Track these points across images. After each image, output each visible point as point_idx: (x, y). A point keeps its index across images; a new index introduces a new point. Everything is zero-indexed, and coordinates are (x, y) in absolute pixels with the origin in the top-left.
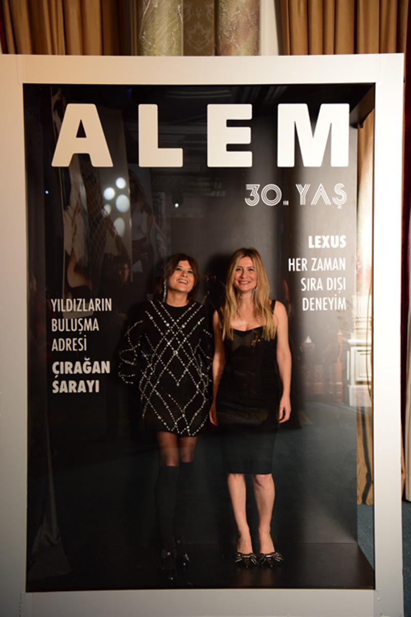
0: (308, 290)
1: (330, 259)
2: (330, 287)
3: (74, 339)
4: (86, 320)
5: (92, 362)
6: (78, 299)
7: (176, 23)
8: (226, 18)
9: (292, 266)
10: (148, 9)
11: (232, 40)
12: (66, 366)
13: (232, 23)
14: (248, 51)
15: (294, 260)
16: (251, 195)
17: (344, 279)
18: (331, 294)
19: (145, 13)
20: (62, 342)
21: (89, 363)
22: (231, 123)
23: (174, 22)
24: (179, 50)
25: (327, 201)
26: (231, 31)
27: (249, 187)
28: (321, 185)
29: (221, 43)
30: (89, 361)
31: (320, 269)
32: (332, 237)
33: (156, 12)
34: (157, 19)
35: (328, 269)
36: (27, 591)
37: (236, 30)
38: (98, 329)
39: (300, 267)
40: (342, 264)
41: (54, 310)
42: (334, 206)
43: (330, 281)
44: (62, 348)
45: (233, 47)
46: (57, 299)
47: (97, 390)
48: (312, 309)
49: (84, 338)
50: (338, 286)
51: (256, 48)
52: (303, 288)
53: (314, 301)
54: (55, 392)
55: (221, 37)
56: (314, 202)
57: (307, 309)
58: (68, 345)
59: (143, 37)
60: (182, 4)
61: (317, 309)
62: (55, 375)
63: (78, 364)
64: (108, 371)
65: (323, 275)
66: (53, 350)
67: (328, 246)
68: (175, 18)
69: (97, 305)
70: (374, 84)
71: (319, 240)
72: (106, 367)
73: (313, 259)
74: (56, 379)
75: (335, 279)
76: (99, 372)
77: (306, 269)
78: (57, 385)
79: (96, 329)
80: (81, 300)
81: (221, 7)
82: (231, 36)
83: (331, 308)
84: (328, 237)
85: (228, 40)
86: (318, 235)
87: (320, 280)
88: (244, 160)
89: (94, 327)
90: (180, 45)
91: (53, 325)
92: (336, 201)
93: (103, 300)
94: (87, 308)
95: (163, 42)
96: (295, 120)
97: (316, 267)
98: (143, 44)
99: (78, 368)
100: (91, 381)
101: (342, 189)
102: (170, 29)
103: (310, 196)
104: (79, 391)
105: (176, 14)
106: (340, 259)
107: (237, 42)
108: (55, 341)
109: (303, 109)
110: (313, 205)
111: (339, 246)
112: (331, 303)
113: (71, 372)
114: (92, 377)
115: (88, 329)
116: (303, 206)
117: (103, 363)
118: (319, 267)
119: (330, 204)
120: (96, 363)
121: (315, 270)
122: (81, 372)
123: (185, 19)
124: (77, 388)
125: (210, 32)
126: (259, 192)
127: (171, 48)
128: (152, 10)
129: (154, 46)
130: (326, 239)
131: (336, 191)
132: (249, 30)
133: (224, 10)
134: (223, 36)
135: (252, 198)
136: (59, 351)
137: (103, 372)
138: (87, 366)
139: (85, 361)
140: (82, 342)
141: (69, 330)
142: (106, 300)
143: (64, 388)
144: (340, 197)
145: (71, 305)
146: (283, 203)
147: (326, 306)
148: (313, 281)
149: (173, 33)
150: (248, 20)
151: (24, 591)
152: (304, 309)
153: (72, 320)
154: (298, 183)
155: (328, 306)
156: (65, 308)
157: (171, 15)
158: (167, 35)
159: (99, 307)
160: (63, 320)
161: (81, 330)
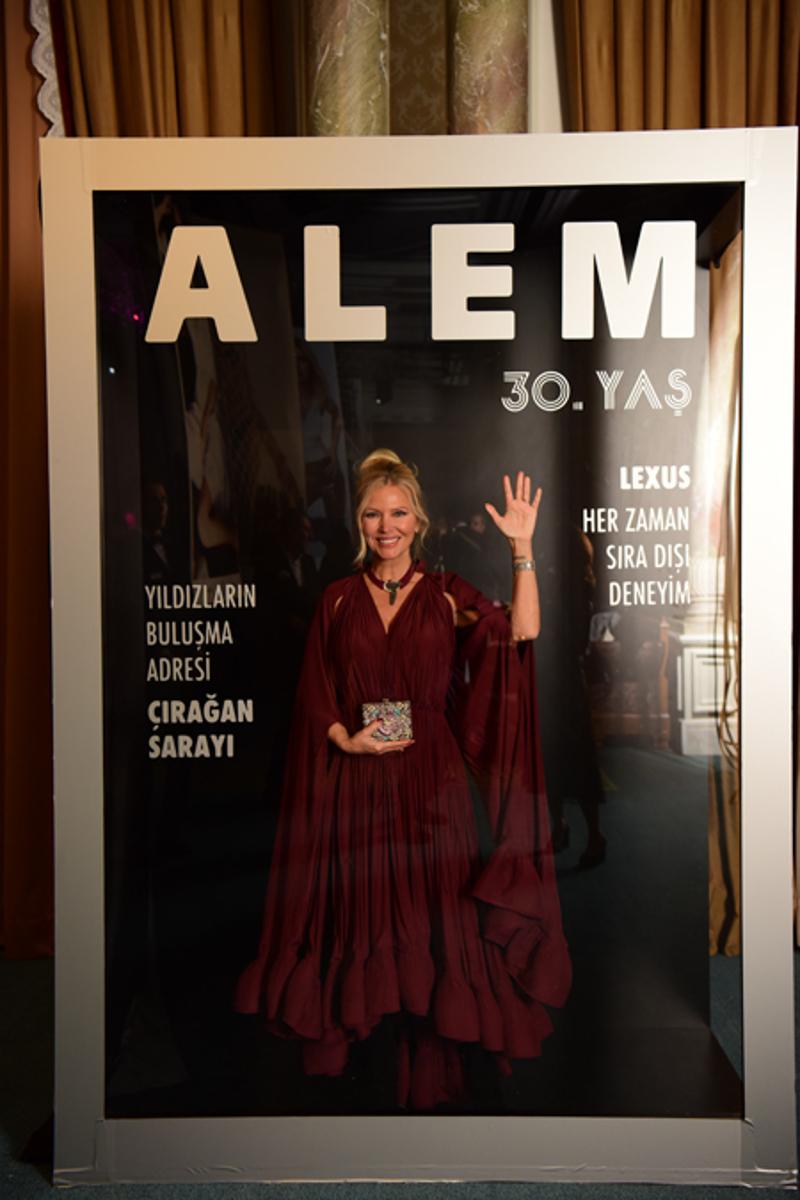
0: (620, 566)
1: (660, 511)
2: (660, 562)
3: (188, 660)
4: (208, 624)
5: (220, 701)
6: (195, 587)
7: (377, 84)
8: (467, 74)
9: (589, 523)
10: (325, 63)
11: (479, 113)
12: (174, 708)
13: (477, 82)
15: (593, 511)
16: (513, 391)
17: (687, 547)
18: (663, 574)
19: (320, 67)
20: (165, 664)
21: (215, 704)
22: (477, 259)
23: (372, 81)
25: (655, 402)
26: (476, 97)
27: (509, 376)
28: (643, 372)
29: (458, 119)
30: (215, 699)
31: (642, 529)
32: (665, 469)
33: (339, 64)
34: (342, 77)
35: (656, 528)
36: (108, 1116)
37: (486, 93)
38: (231, 641)
39: (604, 525)
40: (683, 518)
41: (151, 606)
42: (668, 410)
43: (660, 550)
44: (165, 675)
45: (479, 124)
46: (156, 585)
47: (230, 753)
48: (626, 603)
49: (205, 657)
50: (676, 560)
52: (611, 563)
53: (630, 588)
54: (153, 755)
55: (458, 108)
56: (630, 404)
57: (618, 602)
58: (176, 669)
59: (318, 111)
60: (387, 51)
61: (636, 603)
62: (154, 725)
63: (195, 704)
64: (250, 719)
65: (647, 539)
66: (149, 679)
67: (657, 486)
68: (375, 76)
69: (230, 597)
70: (742, 184)
71: (640, 474)
72: (246, 711)
73: (628, 509)
74: (156, 733)
75: (670, 547)
76: (233, 720)
77: (616, 529)
78: (157, 743)
79: (227, 641)
80: (199, 587)
81: (458, 54)
82: (476, 106)
83: (663, 602)
84: (657, 468)
85: (471, 113)
86: (638, 464)
87: (641, 548)
88: (500, 326)
90: (384, 123)
91: (150, 633)
92: (669, 400)
93: (240, 587)
94: (211, 602)
95: (352, 119)
96: (594, 252)
97: (634, 525)
98: (317, 123)
99: (195, 713)
100: (218, 738)
101: (683, 379)
102: (366, 96)
103: (622, 393)
104: (197, 755)
105: (377, 69)
106: (680, 510)
107: (488, 117)
108: (152, 662)
109: (609, 231)
110: (628, 410)
111: (678, 485)
112: (663, 592)
113: (182, 720)
114: (221, 728)
115: (213, 641)
116: (609, 411)
117: (241, 703)
118: (639, 525)
119: (660, 407)
120: (228, 704)
121: (633, 530)
122: (200, 720)
123: (391, 79)
124: (193, 749)
125: (438, 100)
126: (529, 386)
127: (367, 129)
128: (333, 61)
129: (337, 126)
130: (652, 472)
131: (671, 382)
132: (508, 95)
133: (464, 60)
134: (462, 106)
135: (515, 398)
136: (160, 682)
137: (241, 720)
138: (212, 708)
139: (208, 699)
140: (202, 664)
141: (178, 643)
142: (246, 587)
143: (169, 748)
144: (679, 395)
145: (182, 596)
146: (571, 406)
147: (654, 598)
148: (629, 551)
149: (370, 102)
150: (508, 77)
151: (102, 1118)
152: (612, 603)
153: (184, 624)
154: (600, 369)
155: (657, 597)
156: (170, 602)
157: (368, 69)
158: (360, 106)
159: (232, 601)
160: (168, 624)
161: (200, 643)
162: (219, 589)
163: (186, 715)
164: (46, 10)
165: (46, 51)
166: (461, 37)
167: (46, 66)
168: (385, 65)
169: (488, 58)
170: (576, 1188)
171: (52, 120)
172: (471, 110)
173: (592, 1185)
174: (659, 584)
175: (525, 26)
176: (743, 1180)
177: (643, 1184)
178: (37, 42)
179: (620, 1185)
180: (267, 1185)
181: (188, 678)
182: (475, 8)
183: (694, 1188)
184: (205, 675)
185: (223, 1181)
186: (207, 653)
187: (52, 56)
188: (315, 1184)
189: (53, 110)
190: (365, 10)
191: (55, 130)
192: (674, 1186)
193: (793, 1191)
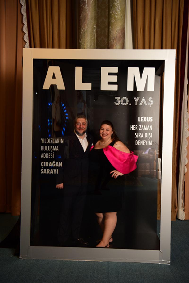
0: (138, 137)
1: (146, 126)
2: (146, 136)
3: (49, 154)
4: (54, 147)
5: (56, 162)
6: (51, 139)
8: (112, 35)
9: (132, 128)
10: (83, 32)
11: (114, 43)
12: (46, 163)
13: (114, 36)
14: (120, 47)
15: (132, 126)
17: (152, 134)
18: (146, 139)
19: (81, 33)
20: (45, 154)
21: (55, 163)
22: (110, 74)
23: (92, 36)
24: (94, 46)
25: (146, 104)
26: (113, 40)
27: (116, 98)
28: (143, 98)
29: (110, 44)
30: (55, 162)
31: (142, 130)
32: (147, 118)
33: (86, 32)
34: (86, 35)
35: (145, 130)
36: (31, 245)
37: (116, 39)
38: (58, 150)
39: (135, 129)
40: (151, 128)
41: (42, 143)
42: (148, 106)
43: (146, 134)
44: (45, 157)
45: (114, 46)
46: (43, 138)
47: (57, 173)
48: (139, 145)
49: (53, 153)
50: (149, 136)
51: (123, 46)
52: (136, 136)
53: (140, 142)
54: (42, 173)
55: (110, 42)
56: (141, 104)
57: (137, 144)
58: (47, 155)
59: (81, 41)
60: (96, 29)
61: (141, 145)
62: (42, 167)
63: (50, 163)
64: (62, 166)
65: (144, 132)
66: (41, 157)
67: (146, 121)
71: (142, 118)
72: (61, 164)
73: (140, 126)
74: (43, 168)
75: (148, 133)
76: (58, 166)
77: (137, 130)
79: (57, 150)
80: (52, 139)
81: (110, 31)
82: (113, 41)
83: (146, 145)
84: (146, 117)
86: (142, 116)
87: (142, 134)
88: (115, 88)
89: (57, 149)
90: (94, 44)
91: (42, 148)
92: (149, 104)
93: (60, 139)
94: (54, 142)
95: (88, 43)
96: (134, 73)
97: (141, 129)
98: (81, 44)
100: (55, 169)
101: (151, 99)
102: (91, 39)
103: (139, 102)
104: (51, 173)
105: (93, 33)
106: (150, 126)
107: (116, 44)
108: (42, 154)
109: (137, 69)
110: (140, 105)
111: (150, 121)
112: (146, 143)
113: (48, 166)
114: (55, 168)
115: (54, 150)
116: (137, 105)
117: (60, 163)
118: (142, 129)
119: (147, 105)
120: (57, 163)
121: (140, 130)
122: (51, 166)
123: (96, 35)
124: (50, 172)
125: (107, 39)
126: (120, 100)
127: (91, 45)
128: (84, 32)
129: (85, 45)
130: (145, 118)
131: (149, 100)
132: (120, 39)
133: (111, 32)
135: (117, 102)
136: (43, 158)
137: (60, 166)
138: (54, 164)
139: (53, 162)
140: (52, 155)
141: (47, 150)
142: (62, 139)
143: (45, 171)
144: (151, 102)
145: (48, 141)
146: (129, 104)
147: (144, 144)
148: (140, 134)
149: (92, 40)
150: (120, 36)
151: (29, 246)
152: (136, 145)
153: (49, 146)
154: (135, 97)
155: (145, 144)
156: (46, 142)
157: (91, 33)
158: (90, 41)
159: (59, 142)
160: (45, 146)
161: (52, 150)
162: (56, 140)
163: (48, 165)
164: (26, 20)
165: (26, 28)
166: (111, 27)
167: (26, 31)
168: (95, 32)
169: (116, 32)
170: (125, 263)
171: (27, 42)
172: (112, 42)
173: (128, 263)
174: (146, 141)
175: (124, 25)
176: (159, 263)
177: (139, 263)
178: (24, 26)
179: (134, 263)
180: (62, 261)
181: (49, 157)
182: (114, 21)
183: (149, 264)
184: (53, 157)
185: (53, 259)
186: (53, 152)
187: (27, 29)
188: (72, 261)
189: (27, 40)
190: (91, 21)
191: (27, 44)
192: (145, 263)
193: (169, 265)
